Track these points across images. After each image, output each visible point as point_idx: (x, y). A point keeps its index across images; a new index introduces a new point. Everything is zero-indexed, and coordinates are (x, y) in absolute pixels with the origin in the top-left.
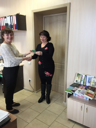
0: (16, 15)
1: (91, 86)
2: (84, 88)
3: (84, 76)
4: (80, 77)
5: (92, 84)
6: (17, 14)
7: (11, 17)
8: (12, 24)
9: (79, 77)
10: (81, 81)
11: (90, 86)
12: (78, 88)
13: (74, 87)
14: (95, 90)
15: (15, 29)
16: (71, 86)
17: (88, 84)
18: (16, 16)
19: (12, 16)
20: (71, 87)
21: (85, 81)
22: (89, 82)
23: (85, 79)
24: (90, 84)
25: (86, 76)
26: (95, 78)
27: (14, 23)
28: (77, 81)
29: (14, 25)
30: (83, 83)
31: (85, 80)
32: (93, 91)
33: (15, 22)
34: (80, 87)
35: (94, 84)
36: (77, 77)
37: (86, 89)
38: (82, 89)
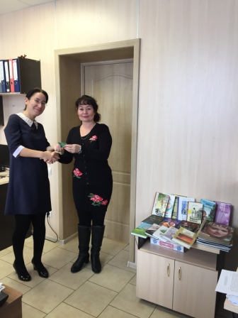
0: (17, 60)
1: (188, 220)
2: (174, 225)
3: (173, 198)
4: (164, 201)
5: (190, 215)
6: (19, 57)
7: (6, 63)
8: (7, 80)
9: (162, 202)
10: (167, 210)
11: (186, 221)
12: (161, 225)
13: (152, 224)
14: (196, 228)
15: (15, 91)
16: (144, 221)
17: (181, 217)
18: (17, 62)
19: (8, 61)
20: (145, 224)
21: (175, 211)
22: (184, 212)
23: (176, 204)
24: (186, 216)
25: (177, 198)
26: (195, 202)
27: (11, 77)
28: (157, 210)
29: (12, 81)
30: (172, 215)
31: (176, 207)
32: (193, 231)
33: (15, 76)
34: (165, 223)
35: (194, 215)
36: (159, 202)
37: (177, 227)
38: (168, 227)
